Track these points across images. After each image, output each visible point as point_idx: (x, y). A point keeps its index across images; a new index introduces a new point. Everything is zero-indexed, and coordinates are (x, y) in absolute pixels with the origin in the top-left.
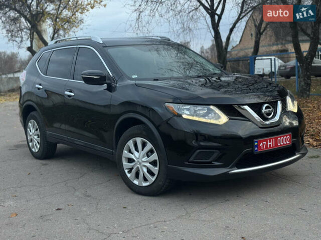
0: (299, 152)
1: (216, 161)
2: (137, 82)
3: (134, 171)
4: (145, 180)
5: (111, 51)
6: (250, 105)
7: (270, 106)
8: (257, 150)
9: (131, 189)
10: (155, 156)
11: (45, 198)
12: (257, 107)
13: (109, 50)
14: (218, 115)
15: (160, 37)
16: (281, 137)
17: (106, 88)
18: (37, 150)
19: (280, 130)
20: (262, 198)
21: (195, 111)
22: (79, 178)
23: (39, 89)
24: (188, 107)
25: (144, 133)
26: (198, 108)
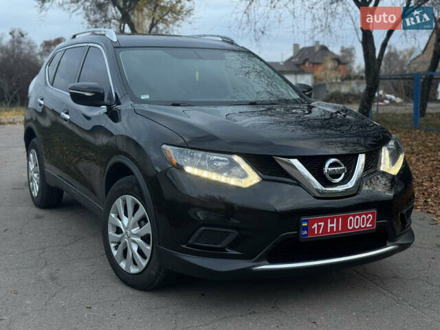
3: (121, 247)
4: (135, 263)
7: (339, 162)
8: (306, 235)
10: (147, 229)
12: (315, 164)
13: (120, 53)
14: (243, 171)
17: (105, 111)
18: (36, 195)
22: (66, 245)
25: (136, 189)
26: (215, 157)
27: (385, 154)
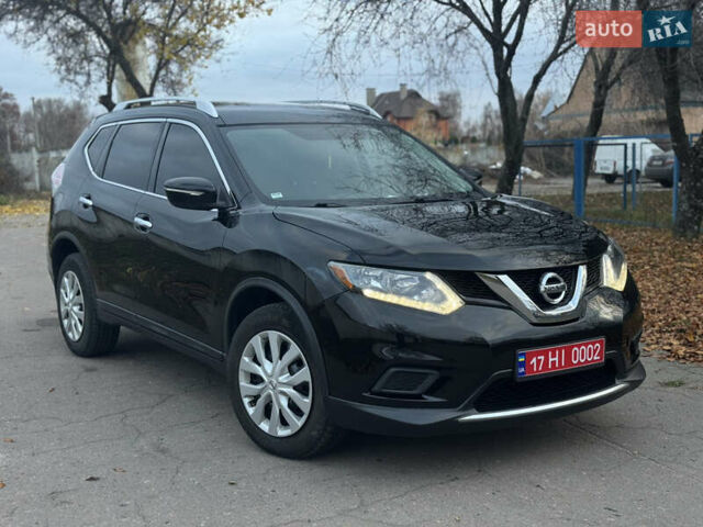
0: (625, 377)
1: (431, 393)
2: (280, 210)
3: (261, 402)
4: (284, 423)
5: (233, 135)
6: (514, 275)
7: (558, 276)
8: (523, 373)
9: (253, 439)
10: (304, 375)
11: (72, 450)
12: (528, 280)
13: (228, 135)
14: (441, 292)
15: (350, 106)
16: (579, 346)
17: (216, 216)
18: (77, 337)
20: (532, 477)
21: (394, 283)
22: (153, 407)
23: (86, 206)
24: (378, 272)
25: (285, 322)
26: (399, 276)
27: (607, 263)
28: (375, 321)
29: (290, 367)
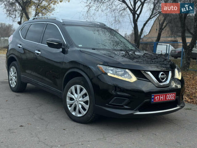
1: (126, 105)
2: (82, 49)
3: (73, 106)
4: (80, 113)
6: (152, 72)
7: (164, 74)
8: (153, 101)
9: (70, 118)
10: (87, 98)
12: (156, 74)
13: (66, 27)
14: (131, 76)
15: (100, 23)
16: (169, 94)
17: (61, 51)
18: (14, 86)
19: (169, 90)
20: (153, 132)
21: (116, 72)
22: (38, 107)
23: (19, 47)
24: (112, 68)
25: (82, 83)
26: (119, 70)
27: (176, 71)
28: (111, 83)
29: (83, 96)
